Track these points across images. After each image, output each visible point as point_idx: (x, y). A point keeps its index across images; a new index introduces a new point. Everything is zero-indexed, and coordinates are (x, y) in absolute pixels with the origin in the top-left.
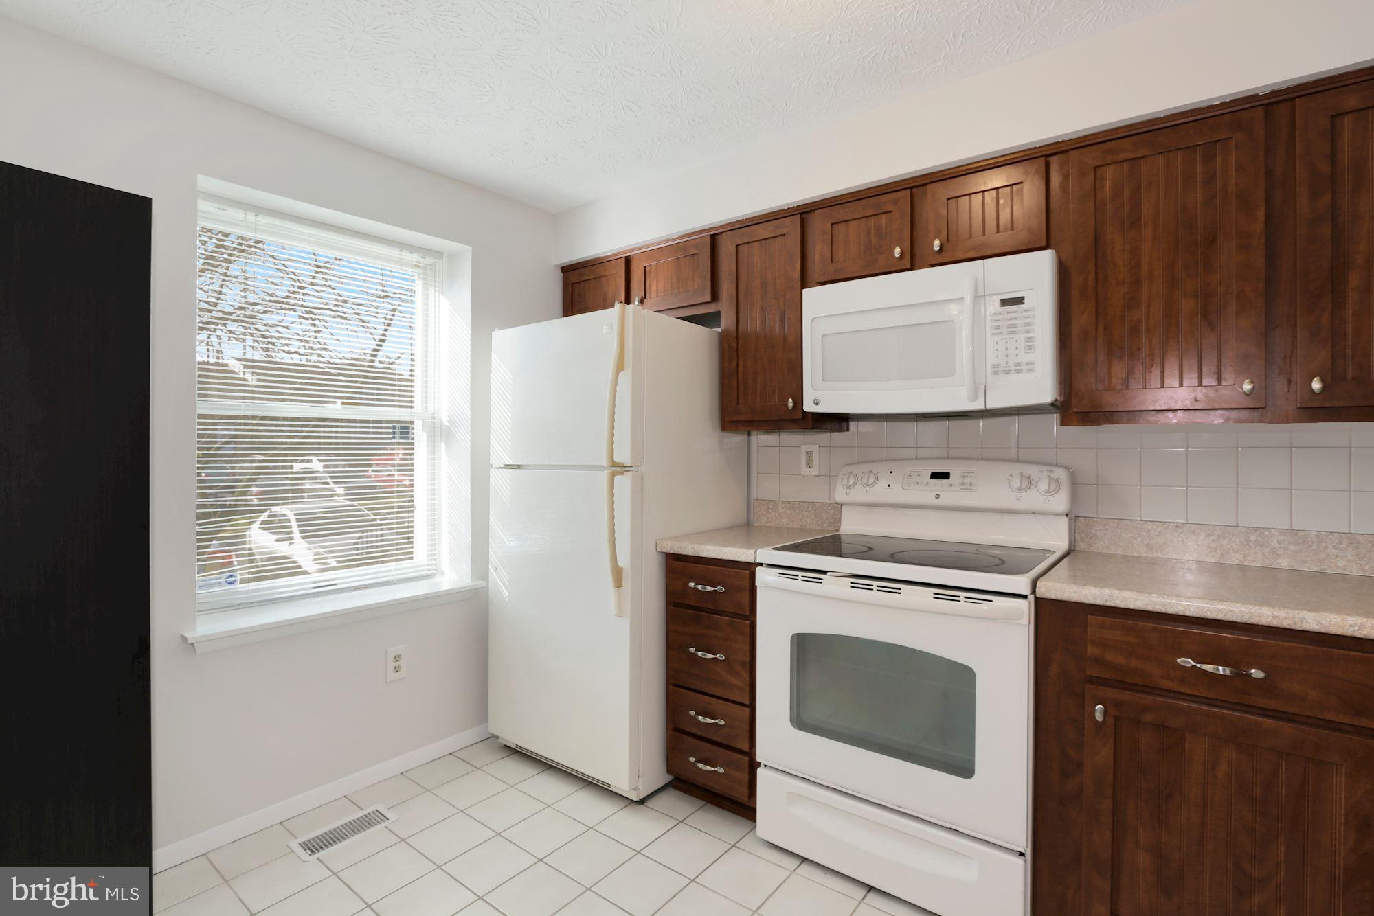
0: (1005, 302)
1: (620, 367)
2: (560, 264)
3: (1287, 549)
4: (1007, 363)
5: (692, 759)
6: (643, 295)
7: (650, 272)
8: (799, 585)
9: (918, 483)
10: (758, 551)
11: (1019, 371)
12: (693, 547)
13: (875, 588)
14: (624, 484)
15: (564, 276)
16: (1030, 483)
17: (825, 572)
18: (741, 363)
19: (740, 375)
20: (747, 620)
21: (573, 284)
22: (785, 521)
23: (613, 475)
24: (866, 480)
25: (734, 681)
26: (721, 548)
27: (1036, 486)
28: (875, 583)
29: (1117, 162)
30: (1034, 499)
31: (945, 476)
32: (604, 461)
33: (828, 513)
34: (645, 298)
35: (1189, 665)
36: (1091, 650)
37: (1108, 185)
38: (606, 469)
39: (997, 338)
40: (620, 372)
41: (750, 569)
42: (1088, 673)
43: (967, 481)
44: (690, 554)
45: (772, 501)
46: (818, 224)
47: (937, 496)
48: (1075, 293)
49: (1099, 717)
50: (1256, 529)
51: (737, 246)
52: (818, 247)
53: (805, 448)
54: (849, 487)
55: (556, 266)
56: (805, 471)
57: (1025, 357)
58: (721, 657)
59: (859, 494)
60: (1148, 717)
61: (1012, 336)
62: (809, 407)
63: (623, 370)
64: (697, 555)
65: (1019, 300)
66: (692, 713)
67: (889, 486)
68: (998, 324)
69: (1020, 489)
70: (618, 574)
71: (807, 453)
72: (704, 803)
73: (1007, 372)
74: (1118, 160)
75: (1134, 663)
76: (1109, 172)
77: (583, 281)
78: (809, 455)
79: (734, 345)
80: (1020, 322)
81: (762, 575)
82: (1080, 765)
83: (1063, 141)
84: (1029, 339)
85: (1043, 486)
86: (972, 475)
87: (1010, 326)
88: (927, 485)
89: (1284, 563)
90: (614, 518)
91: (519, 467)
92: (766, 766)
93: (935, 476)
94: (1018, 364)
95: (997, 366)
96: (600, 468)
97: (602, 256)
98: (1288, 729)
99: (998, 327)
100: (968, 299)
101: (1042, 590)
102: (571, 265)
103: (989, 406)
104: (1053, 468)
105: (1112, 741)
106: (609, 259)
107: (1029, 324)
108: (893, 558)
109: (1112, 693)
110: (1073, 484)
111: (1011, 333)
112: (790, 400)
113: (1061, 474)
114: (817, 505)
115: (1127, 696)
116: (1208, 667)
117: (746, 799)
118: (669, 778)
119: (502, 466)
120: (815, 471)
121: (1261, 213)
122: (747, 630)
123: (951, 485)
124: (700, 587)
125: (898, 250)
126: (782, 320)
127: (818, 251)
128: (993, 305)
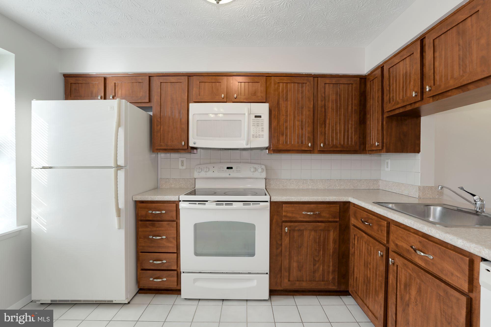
0: (256, 117)
1: (119, 125)
2: (63, 73)
3: (311, 184)
4: (256, 134)
5: (151, 279)
6: (114, 95)
7: (118, 85)
8: (197, 206)
9: (223, 171)
10: (180, 196)
11: (259, 137)
12: (151, 197)
13: (224, 204)
14: (121, 174)
15: (65, 79)
16: (256, 170)
17: (207, 201)
18: (162, 127)
19: (161, 132)
20: (175, 222)
21: (71, 83)
22: (173, 186)
23: (117, 170)
24: (206, 170)
25: (170, 245)
26: (164, 197)
27: (257, 171)
28: (224, 203)
29: (283, 83)
30: (257, 174)
31: (231, 168)
32: (113, 165)
33: (190, 182)
34: (115, 96)
35: (305, 213)
36: (284, 214)
37: (281, 88)
38: (114, 168)
39: (254, 127)
40: (119, 127)
41: (177, 203)
42: (283, 220)
43: (238, 169)
44: (149, 200)
45: (168, 178)
46: (195, 81)
47: (230, 175)
48: (273, 116)
49: (286, 231)
50: (305, 180)
51: (161, 83)
52: (194, 89)
53: (180, 159)
54: (199, 172)
55: (61, 73)
56: (180, 167)
57: (261, 133)
58: (164, 237)
59: (203, 174)
60: (297, 229)
61: (258, 127)
62: (191, 144)
63: (120, 127)
64: (153, 200)
65: (260, 117)
66: (151, 261)
67: (213, 172)
68: (254, 123)
69: (253, 172)
70: (119, 211)
71: (182, 161)
72: (155, 295)
73: (256, 137)
74: (283, 82)
75: (294, 215)
76: (281, 84)
77: (78, 83)
78: (182, 162)
79: (159, 120)
80: (260, 123)
81: (182, 205)
82: (281, 245)
83: (270, 73)
84: (262, 128)
85: (260, 170)
86: (239, 168)
87: (257, 124)
88: (226, 171)
89: (310, 187)
90: (118, 188)
91: (50, 168)
92: (183, 272)
93: (228, 168)
94: (259, 135)
95: (253, 135)
96: (111, 167)
97: (90, 74)
98: (323, 224)
99: (254, 124)
100: (247, 114)
101: (273, 199)
102: (70, 74)
103: (251, 147)
104: (261, 165)
105: (289, 236)
106: (93, 76)
107: (262, 124)
108: (225, 194)
109: (289, 224)
110: (266, 170)
111: (258, 126)
112: (183, 142)
113: (263, 167)
114: (186, 179)
115: (292, 224)
116: (309, 213)
117: (176, 287)
118: (138, 289)
119: (42, 167)
120: (184, 168)
121: (312, 103)
122: (175, 225)
123: (233, 171)
124: (154, 212)
125: (223, 95)
126: (179, 113)
127: (194, 91)
128: (253, 117)
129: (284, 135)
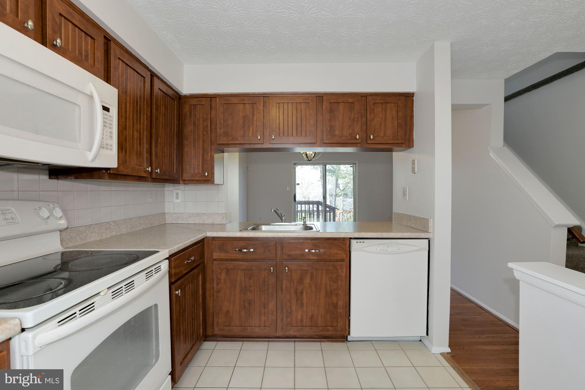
0: (103, 108)
4: (103, 143)
11: (107, 148)
17: (100, 292)
27: (51, 214)
29: (123, 61)
36: (174, 271)
37: (120, 69)
43: (9, 216)
57: (109, 142)
65: (108, 110)
73: (103, 148)
75: (180, 270)
80: (109, 121)
84: (111, 132)
86: (9, 211)
87: (104, 122)
94: (107, 145)
107: (111, 124)
111: (105, 126)
129: (124, 151)
